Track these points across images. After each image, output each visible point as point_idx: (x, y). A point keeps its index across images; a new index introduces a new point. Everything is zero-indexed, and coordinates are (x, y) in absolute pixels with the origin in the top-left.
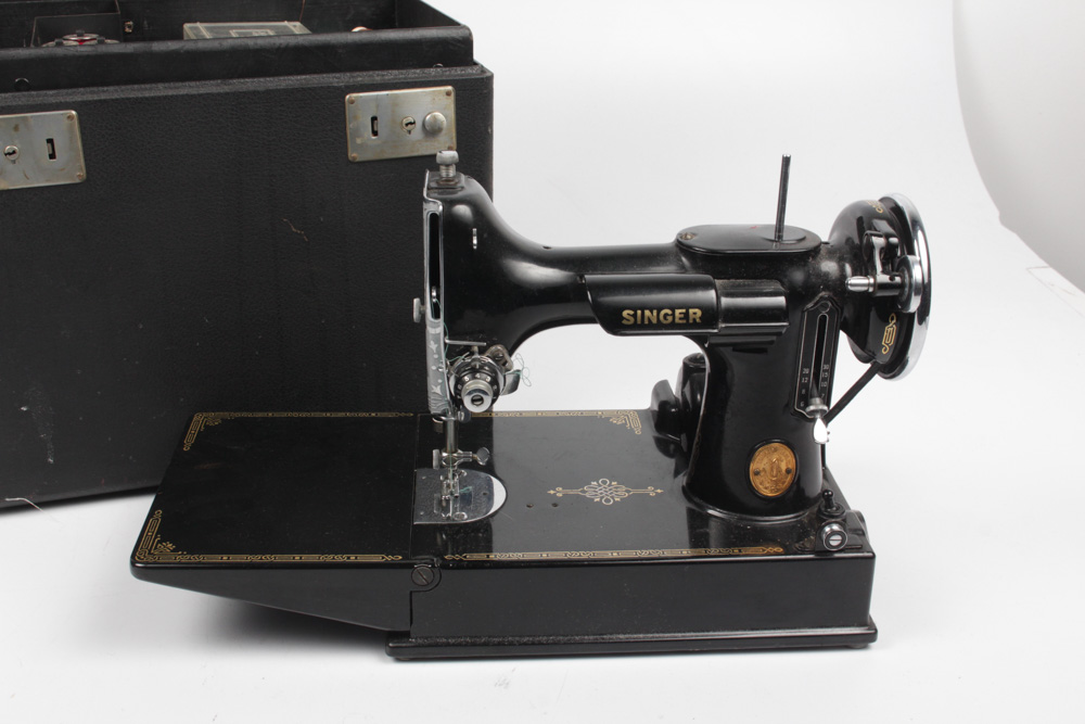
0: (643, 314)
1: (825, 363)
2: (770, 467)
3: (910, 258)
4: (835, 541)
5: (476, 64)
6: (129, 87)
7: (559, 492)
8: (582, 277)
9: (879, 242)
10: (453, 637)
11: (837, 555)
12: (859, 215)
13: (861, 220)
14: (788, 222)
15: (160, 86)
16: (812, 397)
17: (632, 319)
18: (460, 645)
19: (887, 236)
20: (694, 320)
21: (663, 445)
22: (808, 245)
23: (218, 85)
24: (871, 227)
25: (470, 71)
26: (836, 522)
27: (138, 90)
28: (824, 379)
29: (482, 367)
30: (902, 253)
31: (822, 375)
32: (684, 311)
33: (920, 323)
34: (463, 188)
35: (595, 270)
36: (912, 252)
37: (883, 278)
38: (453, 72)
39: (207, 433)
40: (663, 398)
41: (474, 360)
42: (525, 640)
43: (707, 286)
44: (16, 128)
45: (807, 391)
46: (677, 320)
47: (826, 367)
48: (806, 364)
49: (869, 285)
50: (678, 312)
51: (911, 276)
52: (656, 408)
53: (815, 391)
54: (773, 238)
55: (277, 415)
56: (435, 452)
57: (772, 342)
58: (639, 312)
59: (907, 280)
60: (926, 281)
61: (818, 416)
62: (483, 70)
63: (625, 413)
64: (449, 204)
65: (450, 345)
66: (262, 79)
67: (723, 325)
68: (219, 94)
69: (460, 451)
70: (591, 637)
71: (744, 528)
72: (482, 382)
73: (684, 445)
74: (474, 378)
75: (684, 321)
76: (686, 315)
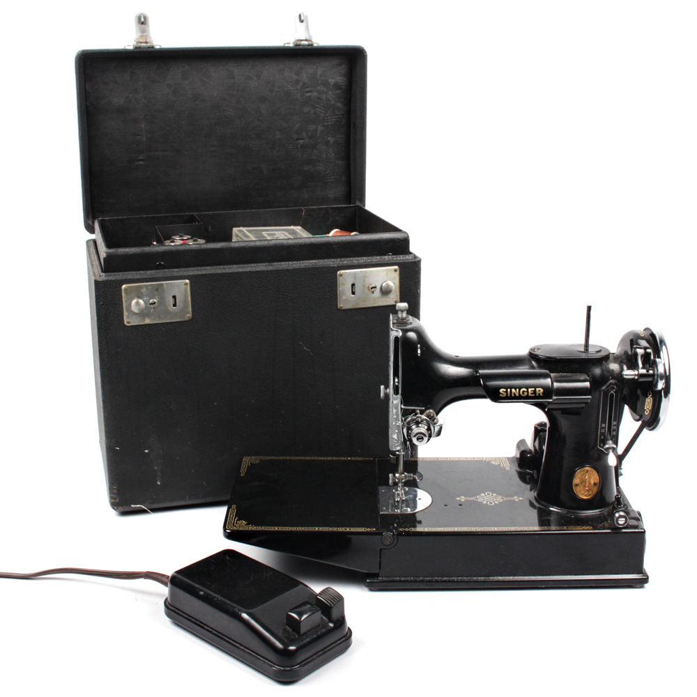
0: (511, 391)
1: (614, 421)
2: (584, 482)
3: (658, 360)
4: (622, 521)
5: (411, 253)
6: (217, 267)
7: (463, 499)
8: (477, 372)
9: (640, 351)
10: (403, 577)
11: (624, 530)
12: (631, 338)
13: (633, 340)
14: (591, 342)
15: (235, 266)
16: (607, 440)
17: (505, 394)
18: (407, 581)
19: (645, 348)
20: (539, 394)
21: (523, 477)
22: (603, 354)
23: (266, 266)
24: (638, 344)
25: (408, 257)
26: (622, 511)
27: (223, 269)
28: (614, 430)
29: (422, 421)
30: (655, 357)
31: (612, 428)
32: (533, 389)
33: (665, 397)
34: (411, 323)
35: (484, 368)
36: (659, 357)
37: (643, 371)
38: (398, 258)
39: (251, 468)
40: (522, 449)
41: (418, 417)
42: (445, 579)
43: (546, 376)
44: (157, 290)
45: (604, 437)
46: (530, 394)
47: (615, 423)
48: (604, 421)
49: (635, 375)
50: (530, 390)
51: (657, 370)
52: (518, 456)
53: (609, 437)
54: (583, 350)
55: (292, 458)
56: (391, 475)
57: (583, 408)
58: (509, 390)
59: (656, 372)
60: (668, 374)
61: (611, 451)
62: (415, 257)
63: (500, 459)
64: (405, 331)
65: (404, 409)
66: (290, 263)
67: (555, 398)
68: (267, 271)
69: (406, 473)
70: (482, 578)
71: (570, 517)
72: (423, 429)
73: (535, 475)
74: (418, 426)
75: (534, 395)
76: (535, 391)
